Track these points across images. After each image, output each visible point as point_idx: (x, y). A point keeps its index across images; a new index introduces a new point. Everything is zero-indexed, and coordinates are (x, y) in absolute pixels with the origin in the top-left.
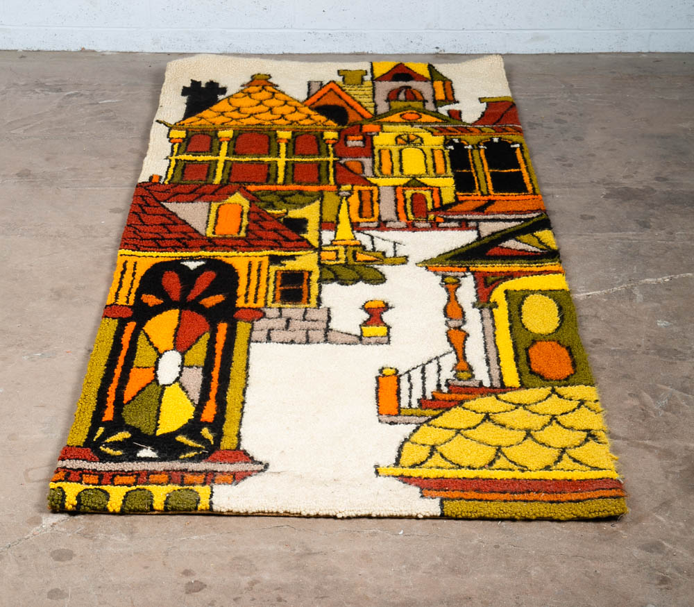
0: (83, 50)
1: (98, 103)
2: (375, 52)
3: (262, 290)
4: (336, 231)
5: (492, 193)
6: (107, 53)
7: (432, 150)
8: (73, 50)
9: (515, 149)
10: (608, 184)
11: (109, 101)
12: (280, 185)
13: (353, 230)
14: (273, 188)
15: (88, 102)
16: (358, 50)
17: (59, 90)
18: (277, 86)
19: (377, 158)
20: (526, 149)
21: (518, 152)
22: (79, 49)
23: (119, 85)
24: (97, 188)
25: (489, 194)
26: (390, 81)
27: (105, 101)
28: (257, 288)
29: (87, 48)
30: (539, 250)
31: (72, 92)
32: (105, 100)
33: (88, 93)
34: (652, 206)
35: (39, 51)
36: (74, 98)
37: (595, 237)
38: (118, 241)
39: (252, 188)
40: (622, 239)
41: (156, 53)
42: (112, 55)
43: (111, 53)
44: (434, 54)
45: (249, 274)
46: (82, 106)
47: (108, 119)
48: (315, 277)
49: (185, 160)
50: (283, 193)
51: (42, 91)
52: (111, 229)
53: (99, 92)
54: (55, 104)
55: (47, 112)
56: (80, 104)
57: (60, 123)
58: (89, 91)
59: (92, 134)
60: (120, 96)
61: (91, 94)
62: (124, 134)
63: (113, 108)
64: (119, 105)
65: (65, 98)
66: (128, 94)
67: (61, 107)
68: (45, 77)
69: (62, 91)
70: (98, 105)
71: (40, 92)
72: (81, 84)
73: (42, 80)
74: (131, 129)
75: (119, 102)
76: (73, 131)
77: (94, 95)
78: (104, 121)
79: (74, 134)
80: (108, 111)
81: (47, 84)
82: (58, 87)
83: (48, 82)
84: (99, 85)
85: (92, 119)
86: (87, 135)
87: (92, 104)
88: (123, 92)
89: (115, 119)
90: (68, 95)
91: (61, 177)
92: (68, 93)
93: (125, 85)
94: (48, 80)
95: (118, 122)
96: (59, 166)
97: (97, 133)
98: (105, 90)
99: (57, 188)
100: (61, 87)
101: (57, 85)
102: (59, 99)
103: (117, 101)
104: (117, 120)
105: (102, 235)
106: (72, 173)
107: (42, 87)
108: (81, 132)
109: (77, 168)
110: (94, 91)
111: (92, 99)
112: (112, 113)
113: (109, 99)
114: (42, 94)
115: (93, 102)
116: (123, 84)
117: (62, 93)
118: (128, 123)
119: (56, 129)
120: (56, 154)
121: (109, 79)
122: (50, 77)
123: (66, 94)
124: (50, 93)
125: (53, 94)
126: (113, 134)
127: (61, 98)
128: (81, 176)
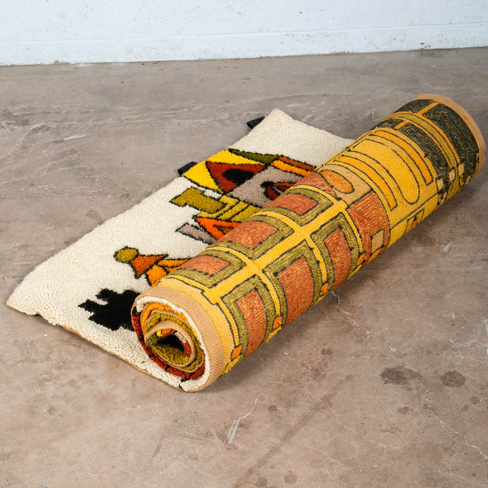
0: (57, 63)
1: (62, 141)
2: (356, 51)
6: (81, 66)
8: (46, 63)
11: (75, 136)
15: (52, 140)
16: (339, 50)
17: (25, 123)
22: (53, 62)
23: (87, 112)
27: (70, 138)
29: (60, 60)
31: (38, 125)
32: (71, 135)
33: (54, 125)
35: (13, 66)
36: (40, 134)
41: (131, 63)
42: (86, 67)
43: (84, 66)
44: (418, 51)
46: (46, 146)
47: (71, 164)
51: (8, 124)
52: (54, 347)
53: (66, 124)
54: (19, 143)
55: (9, 156)
56: (44, 142)
57: (20, 172)
58: (56, 122)
59: (51, 189)
60: (87, 128)
61: (58, 128)
62: (85, 187)
63: (77, 147)
64: (84, 143)
65: (30, 135)
66: (96, 125)
67: (24, 147)
68: (13, 104)
69: (28, 124)
70: (62, 144)
71: (7, 126)
72: (49, 113)
73: (10, 109)
74: (93, 180)
75: (85, 137)
76: (33, 185)
77: (61, 128)
78: (67, 168)
79: (33, 190)
80: (73, 152)
81: (14, 114)
82: (25, 118)
83: (16, 110)
84: (68, 112)
85: (54, 165)
86: (46, 191)
87: (57, 142)
88: (90, 123)
89: (78, 164)
90: (34, 129)
91: (10, 260)
92: (35, 126)
93: (94, 111)
94: (17, 108)
95: (80, 169)
96: (10, 243)
97: (56, 186)
98: (72, 120)
99: (4, 279)
100: (28, 117)
101: (24, 115)
102: (24, 136)
103: (83, 136)
104: (81, 166)
105: (42, 357)
106: (23, 253)
107: (8, 118)
108: (40, 187)
109: (28, 245)
110: (61, 121)
111: (57, 134)
112: (76, 155)
113: (75, 133)
114: (8, 129)
115: (58, 138)
116: (91, 111)
117: (29, 126)
118: (92, 170)
119: (14, 182)
120: (10, 222)
121: (79, 103)
122: (19, 103)
123: (32, 128)
124: (16, 127)
125: (19, 128)
126: (73, 187)
127: (27, 133)
128: (32, 258)
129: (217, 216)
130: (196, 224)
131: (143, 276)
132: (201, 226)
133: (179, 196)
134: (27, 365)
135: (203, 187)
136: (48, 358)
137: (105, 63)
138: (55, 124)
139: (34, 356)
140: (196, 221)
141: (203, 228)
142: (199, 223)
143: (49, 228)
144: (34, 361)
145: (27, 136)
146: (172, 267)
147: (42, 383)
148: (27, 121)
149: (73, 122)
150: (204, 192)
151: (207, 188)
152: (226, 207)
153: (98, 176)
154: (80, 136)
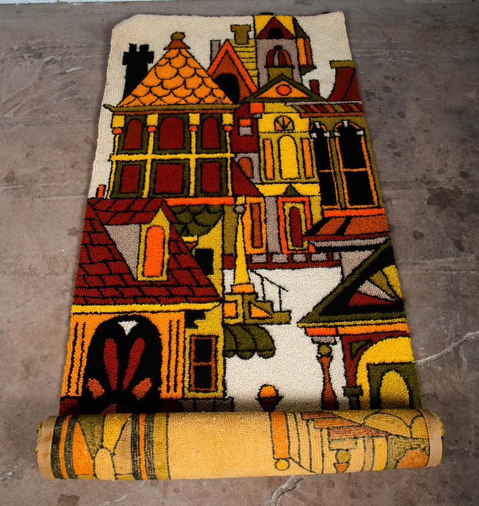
0: (58, 3)
1: (65, 73)
3: (180, 369)
4: (235, 269)
5: (348, 205)
6: (75, 4)
7: (301, 139)
8: (52, 2)
9: (360, 136)
10: (428, 183)
11: (73, 69)
12: (192, 197)
13: (247, 269)
14: (186, 201)
15: (59, 72)
17: (40, 56)
18: (189, 48)
19: (262, 154)
20: (368, 137)
21: (363, 141)
23: (81, 47)
24: (61, 198)
25: (346, 208)
26: (267, 39)
27: (71, 70)
28: (176, 366)
30: (388, 297)
31: (49, 58)
32: (71, 67)
33: (59, 59)
34: (462, 216)
35: (29, 4)
36: (50, 66)
37: (426, 267)
38: (73, 280)
39: (172, 202)
40: (445, 269)
41: (108, 2)
42: (78, 6)
43: (77, 4)
45: (170, 343)
46: (54, 77)
47: (72, 94)
48: (220, 346)
49: (123, 161)
50: (194, 209)
51: (29, 57)
52: (69, 262)
53: (67, 57)
54: (37, 74)
55: (31, 87)
56: (53, 74)
57: (39, 101)
58: (60, 55)
59: (60, 117)
60: (81, 62)
61: (62, 61)
62: (82, 115)
63: (75, 79)
64: (79, 75)
65: (44, 67)
66: (87, 59)
67: (40, 79)
68: (32, 38)
69: (42, 57)
70: (65, 76)
71: (28, 58)
72: (56, 47)
73: (30, 43)
74: (87, 108)
75: (80, 70)
76: (47, 113)
77: (64, 61)
78: (69, 98)
79: (48, 117)
80: (72, 83)
81: (33, 48)
82: (39, 52)
83: (34, 44)
84: (68, 47)
85: (61, 94)
86: (57, 118)
87: (61, 74)
88: (83, 56)
89: (77, 94)
90: (46, 62)
91: (36, 181)
92: (47, 59)
93: (85, 46)
94: (34, 42)
95: (78, 99)
96: (35, 166)
97: (63, 115)
98: (71, 54)
99: (33, 199)
100: (42, 51)
101: (39, 49)
102: (40, 68)
103: (79, 68)
104: (78, 96)
105: (62, 270)
106: (44, 175)
107: (29, 51)
108: (52, 115)
109: (47, 168)
110: (64, 55)
111: (62, 67)
112: (75, 86)
113: (73, 66)
114: (29, 62)
115: (62, 71)
116: (84, 45)
117: (42, 59)
118: (86, 100)
119: (35, 110)
120: (34, 147)
121: (74, 38)
122: (35, 38)
123: (45, 61)
124: (34, 60)
125: (36, 61)
126: (75, 116)
127: (41, 66)
128: (50, 180)
134: (53, 277)
136: (66, 271)
137: (90, 3)
138: (60, 57)
139: (56, 270)
143: (60, 153)
144: (57, 274)
145: (42, 68)
147: (63, 293)
148: (41, 54)
149: (72, 56)
153: (90, 106)
154: (76, 69)
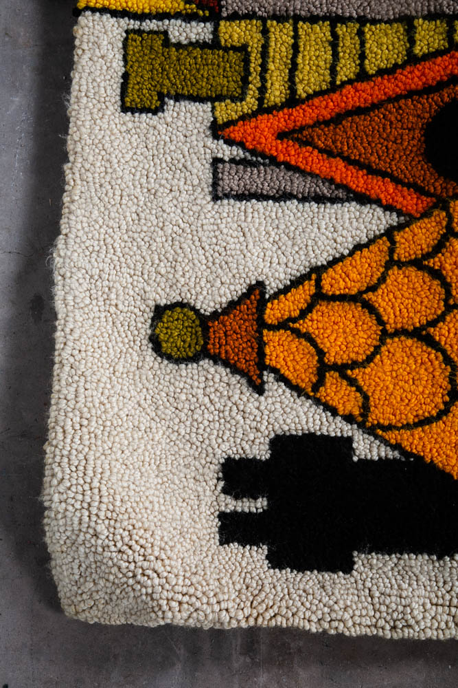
129: (261, 100)
130: (238, 152)
131: (269, 377)
132: (253, 152)
133: (126, 76)
135: (149, 16)
140: (229, 142)
141: (264, 156)
142: (241, 144)
146: (304, 314)
150: (166, 33)
151: (162, 16)
152: (252, 59)
